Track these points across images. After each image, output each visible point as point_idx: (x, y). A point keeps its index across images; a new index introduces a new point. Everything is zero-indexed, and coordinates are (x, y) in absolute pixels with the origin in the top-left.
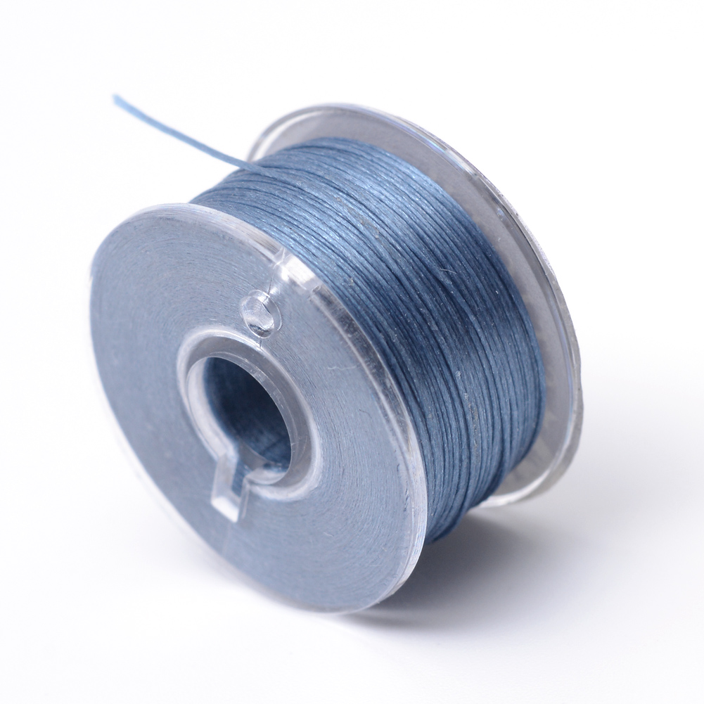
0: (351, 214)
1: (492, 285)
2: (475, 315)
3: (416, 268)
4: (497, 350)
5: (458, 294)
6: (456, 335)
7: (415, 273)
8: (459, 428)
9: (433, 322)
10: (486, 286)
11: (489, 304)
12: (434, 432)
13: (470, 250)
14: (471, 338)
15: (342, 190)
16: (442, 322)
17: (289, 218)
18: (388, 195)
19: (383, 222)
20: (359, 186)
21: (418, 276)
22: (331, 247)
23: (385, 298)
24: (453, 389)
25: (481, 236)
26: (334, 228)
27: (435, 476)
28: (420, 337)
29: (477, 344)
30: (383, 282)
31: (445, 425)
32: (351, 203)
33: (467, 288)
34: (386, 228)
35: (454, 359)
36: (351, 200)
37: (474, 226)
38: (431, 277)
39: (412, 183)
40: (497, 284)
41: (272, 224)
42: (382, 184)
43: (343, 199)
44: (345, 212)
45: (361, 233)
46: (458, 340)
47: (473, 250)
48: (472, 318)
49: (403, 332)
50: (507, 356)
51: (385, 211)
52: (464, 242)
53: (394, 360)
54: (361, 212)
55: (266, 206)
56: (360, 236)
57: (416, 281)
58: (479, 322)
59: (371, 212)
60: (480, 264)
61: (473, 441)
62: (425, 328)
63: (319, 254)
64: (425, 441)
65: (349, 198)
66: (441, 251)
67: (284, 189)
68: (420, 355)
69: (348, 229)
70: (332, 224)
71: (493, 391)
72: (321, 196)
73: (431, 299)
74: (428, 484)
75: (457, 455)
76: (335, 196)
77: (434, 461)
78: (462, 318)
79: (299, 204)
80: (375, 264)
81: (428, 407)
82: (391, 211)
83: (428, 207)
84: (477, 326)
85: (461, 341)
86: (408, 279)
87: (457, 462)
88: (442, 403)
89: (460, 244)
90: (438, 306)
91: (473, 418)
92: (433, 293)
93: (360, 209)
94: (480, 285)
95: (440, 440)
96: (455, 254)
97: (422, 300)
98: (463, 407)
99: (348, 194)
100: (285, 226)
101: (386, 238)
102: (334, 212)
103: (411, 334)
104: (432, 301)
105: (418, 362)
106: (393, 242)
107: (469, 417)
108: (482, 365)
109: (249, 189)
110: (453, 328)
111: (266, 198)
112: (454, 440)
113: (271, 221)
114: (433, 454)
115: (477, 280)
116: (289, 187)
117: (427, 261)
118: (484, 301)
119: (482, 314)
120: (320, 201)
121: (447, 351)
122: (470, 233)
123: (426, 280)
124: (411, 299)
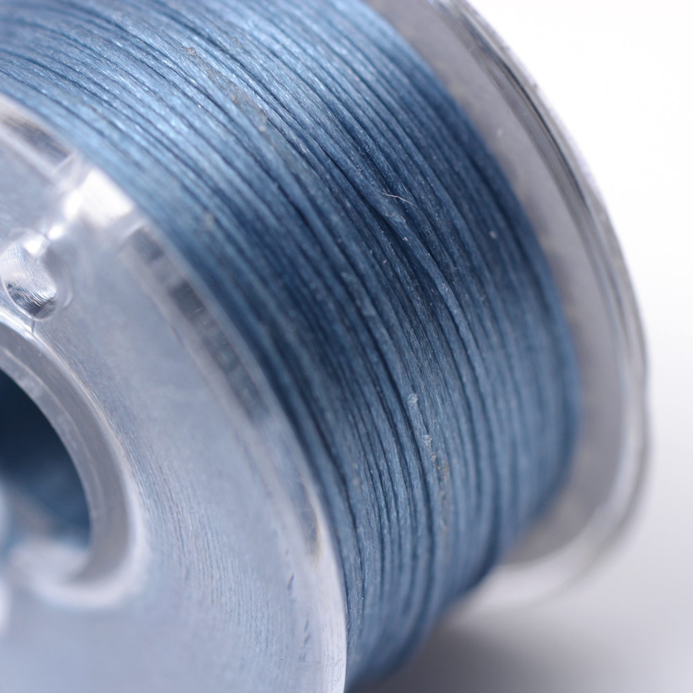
0: (214, 82)
1: (484, 221)
2: (449, 282)
3: (336, 190)
4: (491, 348)
5: (418, 242)
6: (411, 322)
7: (334, 202)
8: (412, 500)
9: (367, 302)
10: (473, 225)
11: (477, 259)
12: (361, 510)
13: (443, 153)
14: (440, 325)
15: (200, 30)
16: (383, 298)
17: (93, 88)
18: (287, 42)
19: (275, 98)
20: (230, 24)
21: (339, 207)
22: (170, 147)
23: (274, 253)
24: (401, 427)
25: (467, 124)
26: (181, 109)
27: (364, 591)
28: (340, 329)
29: (453, 338)
30: (271, 220)
31: (385, 494)
32: (216, 58)
33: (435, 228)
34: (281, 110)
35: (406, 368)
36: (217, 53)
37: (451, 103)
38: (365, 209)
39: (337, 19)
40: (493, 219)
41: (59, 99)
42: (277, 21)
43: (199, 50)
44: (201, 76)
45: (231, 120)
46: (415, 333)
47: (448, 152)
48: (444, 288)
49: (306, 318)
50: (508, 357)
51: (280, 76)
52: (433, 137)
53: (286, 379)
54: (233, 78)
55: (52, 58)
56: (230, 126)
57: (335, 218)
58: (457, 296)
59: (254, 77)
60: (462, 181)
61: (439, 522)
62: (351, 311)
63: (147, 162)
64: (345, 530)
65: (211, 48)
66: (388, 157)
67: (88, 26)
68: (340, 363)
69: (207, 111)
70: (177, 101)
71: (480, 426)
72: (157, 43)
73: (364, 253)
74: (349, 608)
75: (407, 547)
76: (185, 44)
77: (362, 564)
78: (423, 288)
79: (114, 58)
80: (257, 183)
81: (353, 465)
82: (293, 76)
83: (365, 67)
84: (451, 302)
85: (420, 332)
86: (320, 213)
87: (407, 559)
88: (379, 453)
89: (423, 143)
90: (377, 267)
91: (440, 479)
92: (369, 240)
93: (233, 71)
94: (460, 223)
95: (374, 524)
96: (415, 163)
97: (348, 257)
98: (420, 458)
99: (211, 41)
100: (84, 103)
101: (281, 131)
102: (181, 76)
103: (323, 323)
104: (366, 256)
105: (336, 374)
106: (294, 137)
107: (432, 479)
108: (460, 378)
109: (22, 23)
110: (406, 307)
111: (54, 44)
112: (402, 522)
113: (56, 93)
114: (360, 552)
115: (454, 212)
116: (98, 21)
117: (359, 177)
118: (467, 254)
119: (461, 278)
120: (156, 54)
121: (392, 356)
122: (443, 118)
123: (354, 215)
124: (325, 253)
